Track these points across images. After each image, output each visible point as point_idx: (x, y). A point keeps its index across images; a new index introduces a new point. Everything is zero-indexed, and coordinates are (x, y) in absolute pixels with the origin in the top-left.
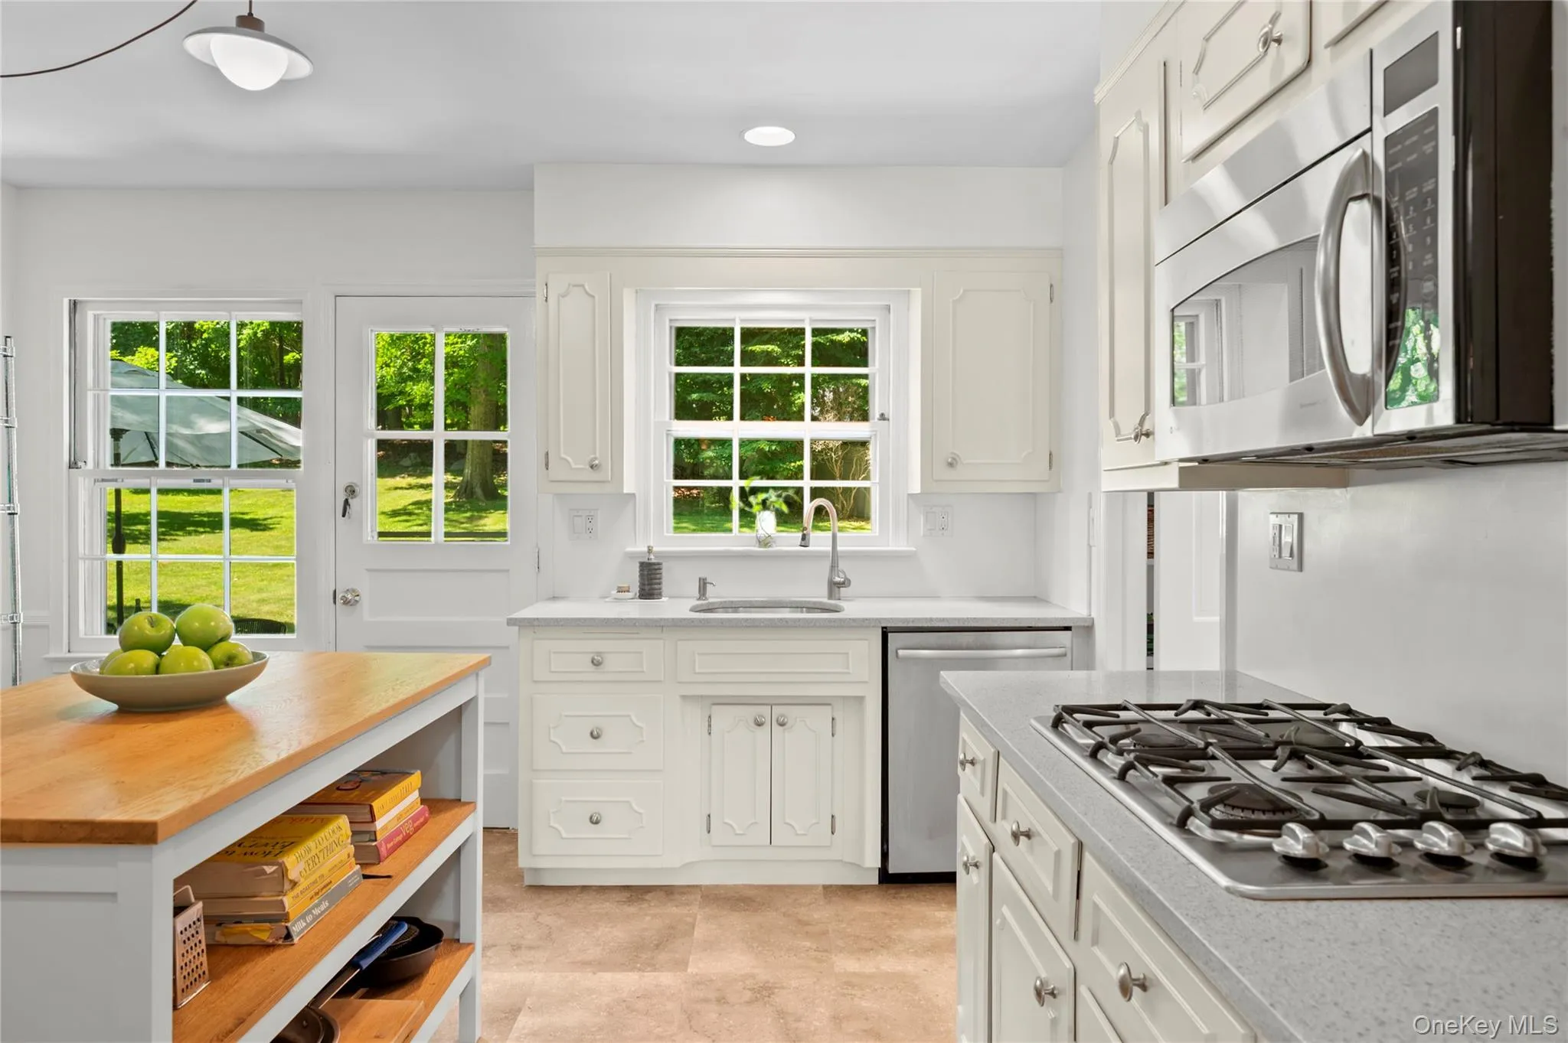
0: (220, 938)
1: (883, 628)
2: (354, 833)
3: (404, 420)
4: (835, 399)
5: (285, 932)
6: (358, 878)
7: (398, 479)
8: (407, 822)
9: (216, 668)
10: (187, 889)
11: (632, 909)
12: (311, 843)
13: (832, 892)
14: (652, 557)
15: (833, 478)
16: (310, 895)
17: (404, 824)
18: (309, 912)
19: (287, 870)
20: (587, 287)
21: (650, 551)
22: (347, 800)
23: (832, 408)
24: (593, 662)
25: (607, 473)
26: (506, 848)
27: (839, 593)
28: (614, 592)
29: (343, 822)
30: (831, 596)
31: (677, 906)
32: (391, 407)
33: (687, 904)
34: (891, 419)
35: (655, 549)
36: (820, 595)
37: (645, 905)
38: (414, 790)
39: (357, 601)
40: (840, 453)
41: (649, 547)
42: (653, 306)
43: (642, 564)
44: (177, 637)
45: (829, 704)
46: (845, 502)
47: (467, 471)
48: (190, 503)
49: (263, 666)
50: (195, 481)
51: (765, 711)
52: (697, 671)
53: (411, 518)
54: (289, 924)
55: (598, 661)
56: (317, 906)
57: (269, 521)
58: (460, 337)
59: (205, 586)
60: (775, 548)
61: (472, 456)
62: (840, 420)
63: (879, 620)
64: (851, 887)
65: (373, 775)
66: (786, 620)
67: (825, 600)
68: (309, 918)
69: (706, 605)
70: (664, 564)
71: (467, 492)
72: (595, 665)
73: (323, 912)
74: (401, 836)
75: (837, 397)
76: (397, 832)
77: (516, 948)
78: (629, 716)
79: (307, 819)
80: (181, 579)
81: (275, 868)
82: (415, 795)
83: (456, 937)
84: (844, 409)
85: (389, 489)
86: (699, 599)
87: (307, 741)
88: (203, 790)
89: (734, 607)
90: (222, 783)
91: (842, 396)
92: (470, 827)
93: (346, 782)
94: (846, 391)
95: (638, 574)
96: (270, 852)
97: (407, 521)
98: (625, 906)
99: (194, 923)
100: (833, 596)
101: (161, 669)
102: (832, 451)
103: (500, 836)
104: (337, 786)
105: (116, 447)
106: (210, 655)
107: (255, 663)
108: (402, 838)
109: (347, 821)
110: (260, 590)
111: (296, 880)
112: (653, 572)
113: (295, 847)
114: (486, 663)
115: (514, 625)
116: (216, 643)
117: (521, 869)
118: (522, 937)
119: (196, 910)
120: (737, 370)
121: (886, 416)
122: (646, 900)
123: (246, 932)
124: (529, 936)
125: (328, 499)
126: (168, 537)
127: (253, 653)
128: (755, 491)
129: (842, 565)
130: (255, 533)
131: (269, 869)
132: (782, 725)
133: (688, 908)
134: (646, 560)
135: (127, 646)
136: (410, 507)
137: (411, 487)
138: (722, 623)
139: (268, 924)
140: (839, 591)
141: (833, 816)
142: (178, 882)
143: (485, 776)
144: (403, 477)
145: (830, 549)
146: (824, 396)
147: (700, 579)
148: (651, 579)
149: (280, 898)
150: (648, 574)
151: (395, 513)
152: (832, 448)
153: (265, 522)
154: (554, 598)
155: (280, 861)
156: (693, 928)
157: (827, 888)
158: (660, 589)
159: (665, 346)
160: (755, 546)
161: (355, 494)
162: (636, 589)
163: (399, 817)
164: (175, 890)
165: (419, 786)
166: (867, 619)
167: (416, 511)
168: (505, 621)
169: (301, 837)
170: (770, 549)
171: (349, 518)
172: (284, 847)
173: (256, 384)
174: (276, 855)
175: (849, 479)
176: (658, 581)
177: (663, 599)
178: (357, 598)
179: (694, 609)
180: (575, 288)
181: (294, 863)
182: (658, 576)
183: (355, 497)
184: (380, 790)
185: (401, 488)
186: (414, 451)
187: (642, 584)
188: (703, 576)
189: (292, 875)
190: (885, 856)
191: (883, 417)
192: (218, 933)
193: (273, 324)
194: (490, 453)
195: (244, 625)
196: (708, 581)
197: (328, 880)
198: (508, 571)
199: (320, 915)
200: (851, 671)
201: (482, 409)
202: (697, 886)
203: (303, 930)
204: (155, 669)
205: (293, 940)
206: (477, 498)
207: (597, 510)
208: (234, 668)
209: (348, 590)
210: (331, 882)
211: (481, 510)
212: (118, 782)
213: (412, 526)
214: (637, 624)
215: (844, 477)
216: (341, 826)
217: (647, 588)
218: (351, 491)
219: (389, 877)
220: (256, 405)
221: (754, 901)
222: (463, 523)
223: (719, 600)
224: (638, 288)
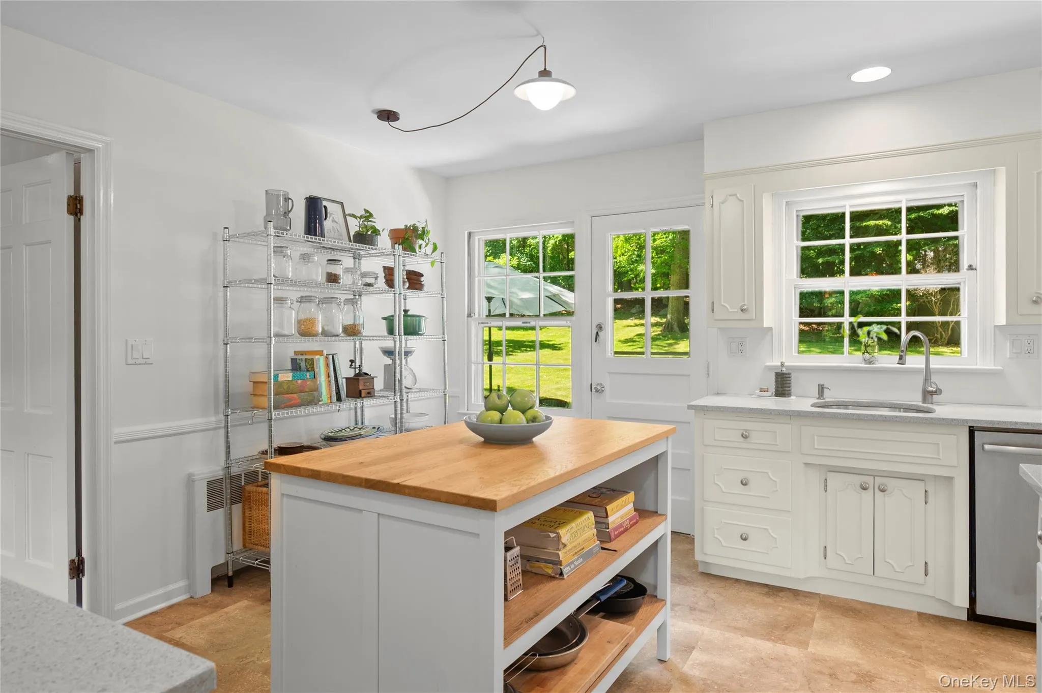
0: (528, 568)
1: (970, 427)
2: (597, 522)
3: (632, 285)
4: (934, 258)
5: (560, 571)
6: (598, 549)
7: (629, 321)
8: (626, 520)
9: (527, 423)
10: (513, 538)
11: (769, 600)
12: (573, 524)
13: (923, 617)
14: (784, 369)
15: (933, 315)
16: (572, 554)
17: (624, 521)
18: (572, 563)
19: (561, 537)
20: (738, 195)
21: (782, 365)
22: (593, 503)
23: (931, 264)
24: (742, 436)
25: (752, 314)
26: (689, 546)
27: (932, 399)
28: (758, 391)
29: (590, 515)
30: (924, 400)
31: (801, 605)
32: (626, 279)
33: (809, 605)
34: (978, 269)
35: (786, 364)
36: (916, 399)
37: (778, 599)
38: (630, 503)
39: (603, 391)
40: (939, 297)
41: (782, 363)
42: (784, 204)
43: (777, 374)
44: (510, 405)
45: (923, 480)
46: (943, 333)
47: (669, 316)
48: (524, 335)
49: (551, 423)
50: (523, 323)
51: (870, 480)
52: (816, 447)
53: (635, 344)
54: (562, 567)
55: (746, 435)
56: (577, 560)
57: (562, 345)
58: (665, 234)
59: (531, 380)
60: (877, 365)
61: (672, 305)
62: (939, 272)
63: (967, 421)
64: (942, 618)
65: (608, 491)
66: (886, 417)
67: (920, 404)
68: (572, 566)
69: (823, 402)
70: (792, 374)
71: (669, 328)
72: (744, 438)
73: (579, 564)
74: (623, 528)
75: (936, 255)
76: (621, 526)
77: (692, 609)
78: (767, 473)
79: (572, 511)
80: (520, 376)
81: (555, 535)
82: (631, 506)
83: (655, 594)
84: (942, 264)
85: (625, 327)
86: (819, 398)
87: (570, 467)
88: (519, 487)
89: (846, 405)
90: (527, 485)
91: (941, 253)
92: (662, 530)
93: (593, 493)
94: (945, 250)
95: (774, 380)
96: (553, 526)
97: (632, 345)
98: (765, 597)
99: (516, 557)
100: (927, 401)
101: (503, 421)
102: (932, 295)
103: (683, 538)
104: (587, 494)
105: (489, 306)
106: (525, 416)
107: (547, 422)
108: (623, 530)
109: (593, 515)
110: (557, 383)
111: (566, 544)
112: (785, 379)
113: (565, 525)
114: (673, 431)
115: (692, 409)
116: (528, 410)
117: (697, 561)
118: (697, 603)
119: (516, 551)
120: (848, 241)
121: (974, 267)
122: (779, 596)
123: (541, 568)
124: (700, 603)
125: (588, 332)
126: (514, 354)
127: (546, 416)
128: (861, 325)
129: (934, 378)
130: (555, 351)
131: (552, 535)
132: (883, 491)
133: (809, 607)
134: (780, 371)
135: (488, 409)
136: (635, 337)
137: (636, 325)
138: (835, 416)
139: (551, 565)
140: (932, 397)
141: (926, 563)
142: (507, 534)
143: (673, 501)
144: (632, 320)
145: (924, 366)
146: (926, 255)
147: (819, 385)
148: (784, 384)
149: (557, 552)
150: (781, 381)
151: (627, 341)
152: (932, 293)
153: (559, 346)
154: (718, 394)
155: (558, 532)
156: (813, 622)
157: (920, 615)
158: (790, 390)
159: (794, 228)
160: (862, 363)
161: (602, 329)
162: (773, 389)
163: (622, 517)
164: (505, 538)
165: (633, 500)
166: (955, 420)
167: (638, 340)
168: (686, 406)
169: (568, 520)
170: (874, 366)
171: (599, 343)
172: (560, 524)
173: (553, 269)
174: (556, 528)
175: (947, 316)
176: (788, 385)
177: (792, 397)
178: (603, 389)
179: (814, 405)
180: (730, 197)
181: (565, 533)
182: (788, 382)
183: (602, 330)
184: (612, 499)
185: (631, 326)
186: (638, 304)
187: (777, 387)
188: (821, 383)
189: (564, 540)
190: (973, 600)
191: (971, 268)
192: (528, 565)
193: (564, 236)
194: (682, 303)
195: (544, 402)
196: (825, 386)
197: (582, 547)
198: (689, 376)
199: (578, 565)
200: (941, 458)
201: (678, 277)
202: (817, 594)
203: (569, 572)
204: (499, 421)
205: (564, 576)
206: (675, 331)
207: (746, 338)
208: (537, 424)
209: (598, 384)
210: (584, 548)
211: (677, 339)
212: (481, 478)
213: (636, 348)
214: (772, 413)
215: (943, 314)
216: (589, 517)
217: (780, 389)
218: (600, 327)
219: (615, 551)
220: (554, 281)
221: (860, 612)
222: (665, 347)
223: (833, 400)
224: (773, 192)
